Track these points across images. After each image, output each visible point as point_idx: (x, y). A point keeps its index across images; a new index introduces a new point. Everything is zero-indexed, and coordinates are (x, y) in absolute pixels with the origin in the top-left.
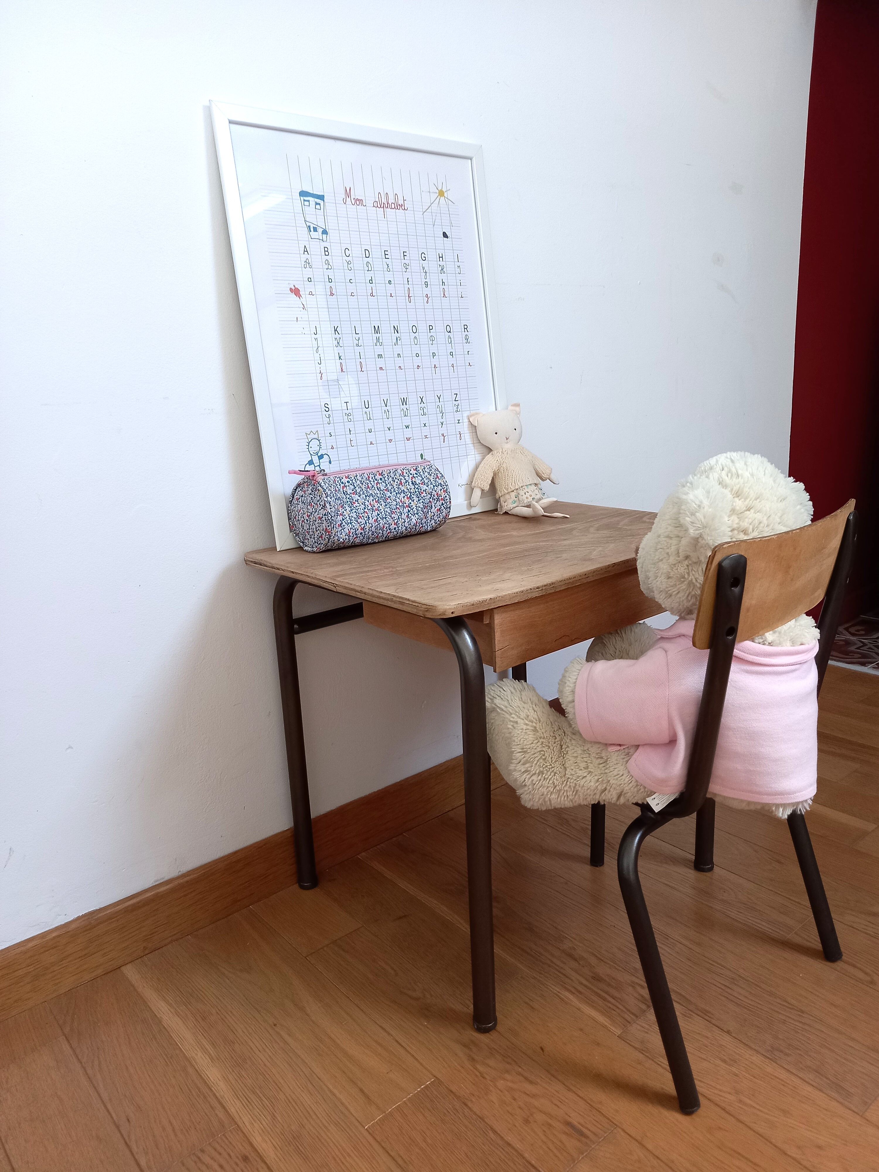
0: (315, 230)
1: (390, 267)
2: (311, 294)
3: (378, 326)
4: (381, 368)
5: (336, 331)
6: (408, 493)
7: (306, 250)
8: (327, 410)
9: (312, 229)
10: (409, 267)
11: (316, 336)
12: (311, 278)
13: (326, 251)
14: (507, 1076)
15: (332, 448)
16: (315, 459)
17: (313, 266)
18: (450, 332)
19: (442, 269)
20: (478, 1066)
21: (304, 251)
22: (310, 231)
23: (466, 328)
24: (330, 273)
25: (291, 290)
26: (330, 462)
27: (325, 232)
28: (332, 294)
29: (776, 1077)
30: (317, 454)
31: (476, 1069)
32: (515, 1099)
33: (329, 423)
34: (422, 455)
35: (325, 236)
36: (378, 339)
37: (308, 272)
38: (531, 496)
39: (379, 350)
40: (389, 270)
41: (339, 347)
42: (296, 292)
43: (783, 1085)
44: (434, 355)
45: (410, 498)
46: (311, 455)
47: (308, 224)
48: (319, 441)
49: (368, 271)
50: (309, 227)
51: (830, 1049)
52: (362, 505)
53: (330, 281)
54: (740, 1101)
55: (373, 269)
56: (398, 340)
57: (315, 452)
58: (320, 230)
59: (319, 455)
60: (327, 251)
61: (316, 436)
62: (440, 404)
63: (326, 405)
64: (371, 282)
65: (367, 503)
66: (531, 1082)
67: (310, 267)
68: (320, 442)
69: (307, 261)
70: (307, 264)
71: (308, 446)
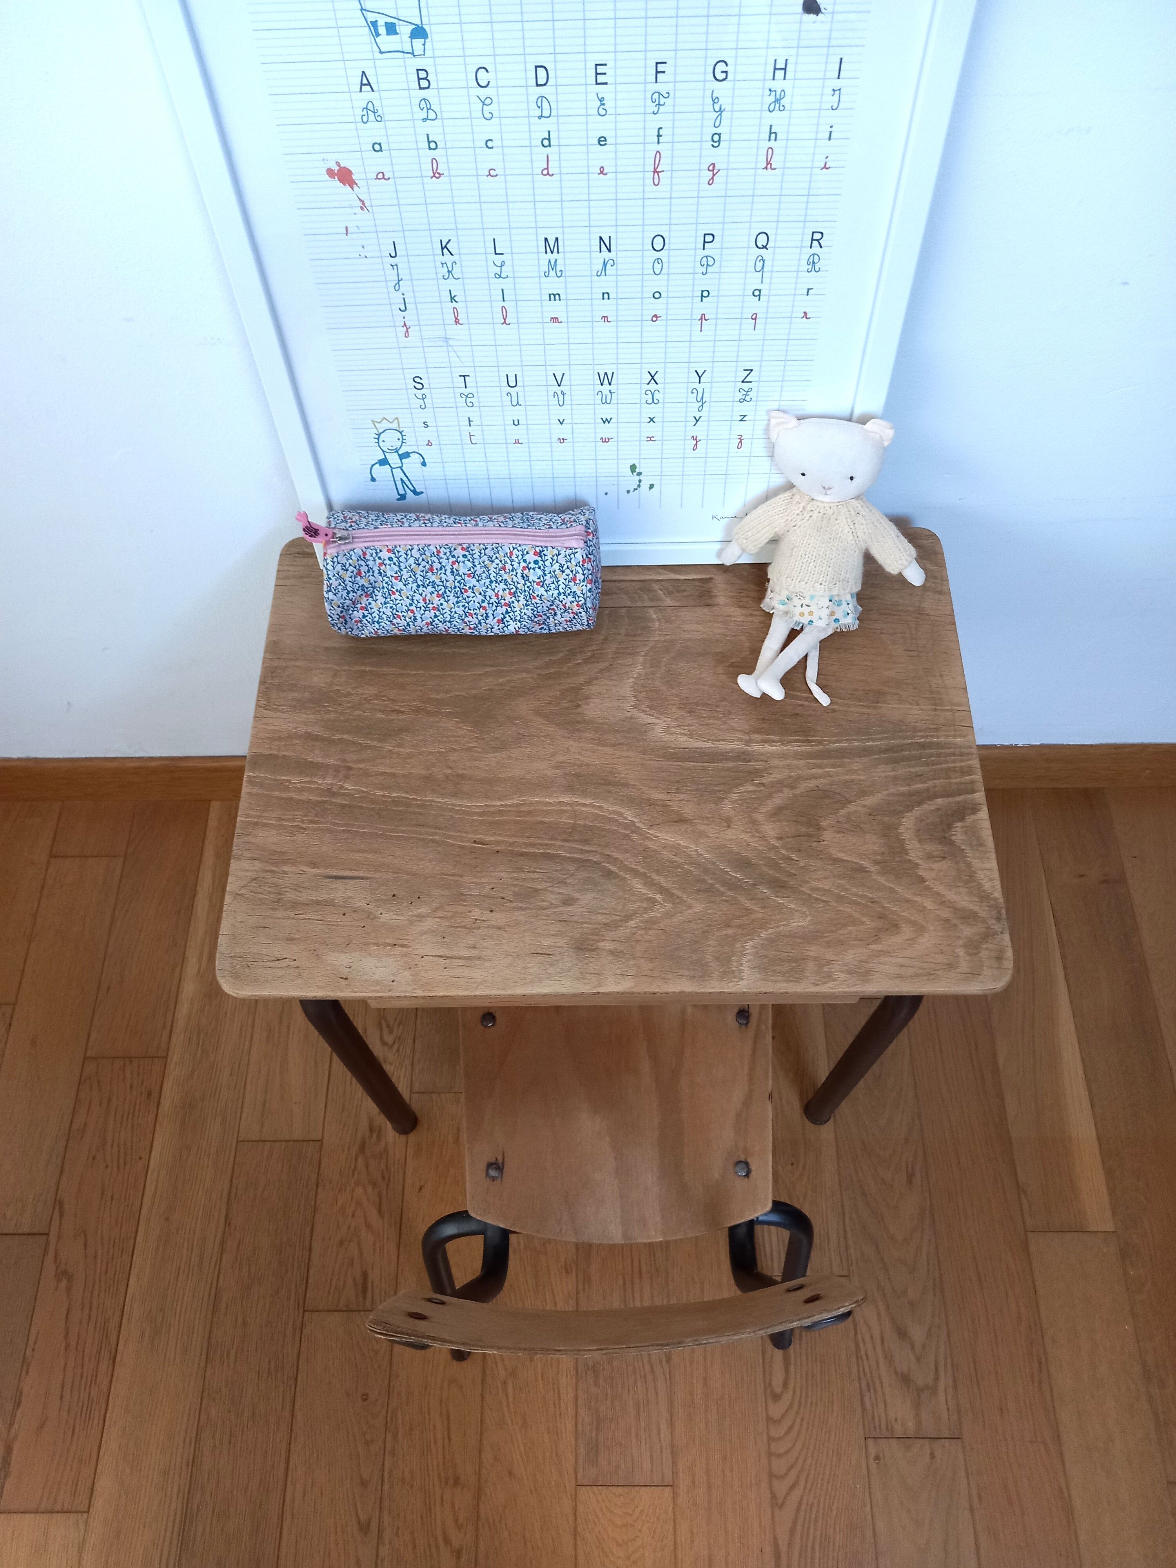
0: (391, 29)
1: (608, 104)
2: (381, 176)
3: (557, 239)
4: (555, 320)
5: (445, 250)
6: (512, 586)
7: (365, 81)
8: (420, 386)
9: (382, 30)
10: (668, 101)
11: (393, 261)
12: (380, 144)
13: (423, 78)
14: (370, 1189)
15: (429, 444)
16: (394, 459)
17: (386, 118)
18: (765, 247)
19: (777, 101)
20: (360, 1159)
21: (362, 84)
22: (378, 34)
23: (817, 239)
24: (434, 129)
25: (330, 172)
26: (424, 464)
27: (419, 32)
28: (436, 175)
29: (559, 1392)
30: (397, 452)
31: (356, 1160)
32: (353, 1216)
33: (423, 406)
34: (633, 468)
35: (418, 43)
36: (552, 265)
37: (373, 131)
38: (811, 613)
39: (554, 284)
40: (602, 112)
41: (451, 281)
42: (344, 176)
43: (555, 1404)
44: (704, 295)
45: (514, 594)
46: (383, 451)
47: (371, 17)
48: (401, 433)
49: (540, 117)
50: (375, 24)
51: (638, 1413)
52: (405, 599)
53: (433, 145)
54: (505, 1383)
55: (554, 113)
56: (608, 266)
57: (391, 448)
58: (405, 30)
59: (400, 452)
60: (426, 79)
61: (395, 425)
62: (700, 387)
63: (417, 380)
64: (546, 143)
65: (417, 597)
66: (380, 1211)
67: (379, 119)
68: (403, 434)
69: (370, 106)
70: (371, 112)
71: (378, 439)
